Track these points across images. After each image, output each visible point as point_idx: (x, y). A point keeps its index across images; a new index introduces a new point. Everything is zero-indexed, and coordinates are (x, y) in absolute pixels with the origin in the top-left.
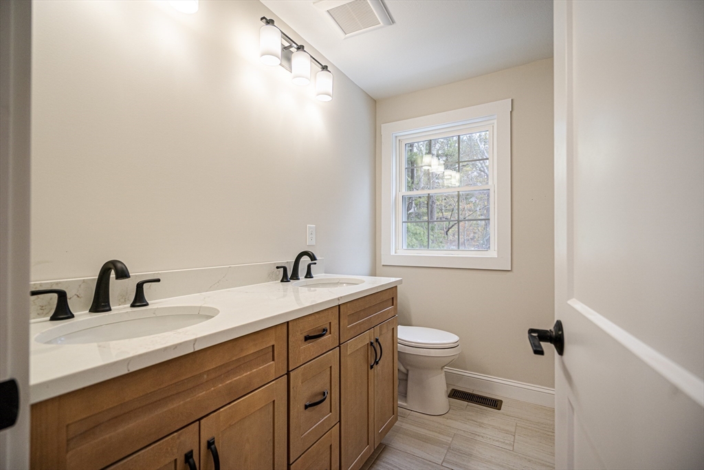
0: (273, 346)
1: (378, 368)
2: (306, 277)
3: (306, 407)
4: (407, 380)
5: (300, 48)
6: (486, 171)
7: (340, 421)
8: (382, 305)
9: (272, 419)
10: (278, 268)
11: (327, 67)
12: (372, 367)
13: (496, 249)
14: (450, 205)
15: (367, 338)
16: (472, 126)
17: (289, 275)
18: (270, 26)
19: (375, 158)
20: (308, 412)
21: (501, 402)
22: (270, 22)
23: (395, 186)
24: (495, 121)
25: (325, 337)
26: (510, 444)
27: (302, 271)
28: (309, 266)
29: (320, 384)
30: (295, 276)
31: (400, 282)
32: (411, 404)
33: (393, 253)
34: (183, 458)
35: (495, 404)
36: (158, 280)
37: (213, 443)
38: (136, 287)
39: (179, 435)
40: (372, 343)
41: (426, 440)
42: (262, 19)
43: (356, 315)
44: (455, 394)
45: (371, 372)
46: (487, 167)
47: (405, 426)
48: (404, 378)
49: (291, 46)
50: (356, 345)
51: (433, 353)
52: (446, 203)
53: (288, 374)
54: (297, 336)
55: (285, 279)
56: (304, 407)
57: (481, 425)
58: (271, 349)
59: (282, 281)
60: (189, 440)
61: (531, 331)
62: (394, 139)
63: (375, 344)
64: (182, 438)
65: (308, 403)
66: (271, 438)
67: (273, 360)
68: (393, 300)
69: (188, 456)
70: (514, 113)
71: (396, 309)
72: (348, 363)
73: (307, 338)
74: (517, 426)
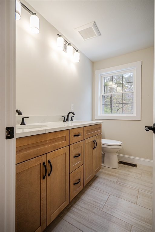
0: (65, 136)
1: (95, 149)
2: (71, 121)
3: (74, 157)
4: (104, 157)
5: (69, 44)
6: (132, 89)
7: (84, 164)
8: (96, 129)
9: (65, 158)
10: (62, 117)
11: (78, 51)
12: (93, 149)
13: (136, 113)
14: (118, 102)
15: (92, 139)
16: (127, 70)
17: (66, 119)
18: (60, 37)
19: (93, 82)
20: (75, 159)
21: (137, 165)
22: (60, 36)
23: (100, 92)
24: (136, 69)
25: (79, 136)
26: (140, 177)
27: (70, 119)
28: (72, 117)
29: (78, 151)
30: (67, 120)
31: (103, 122)
32: (106, 164)
33: (99, 115)
34: (42, 164)
35: (135, 166)
36: (28, 118)
37: (50, 161)
38: (22, 119)
39: (42, 157)
40: (93, 141)
41: (111, 175)
42: (57, 35)
43: (89, 131)
44: (120, 162)
45: (93, 150)
46: (133, 88)
47: (104, 171)
48: (103, 156)
49: (66, 44)
50: (89, 141)
51: (113, 147)
52: (117, 101)
53: (69, 145)
54: (72, 135)
55: (64, 121)
56: (73, 157)
57: (130, 172)
58: (64, 137)
59: (63, 121)
60: (43, 159)
61: (146, 127)
62: (100, 75)
63: (94, 141)
64: (42, 158)
65: (75, 156)
66: (64, 164)
67: (65, 140)
68: (100, 128)
69: (44, 163)
70: (142, 66)
71: (101, 131)
72: (86, 146)
73: (74, 136)
74: (142, 172)
